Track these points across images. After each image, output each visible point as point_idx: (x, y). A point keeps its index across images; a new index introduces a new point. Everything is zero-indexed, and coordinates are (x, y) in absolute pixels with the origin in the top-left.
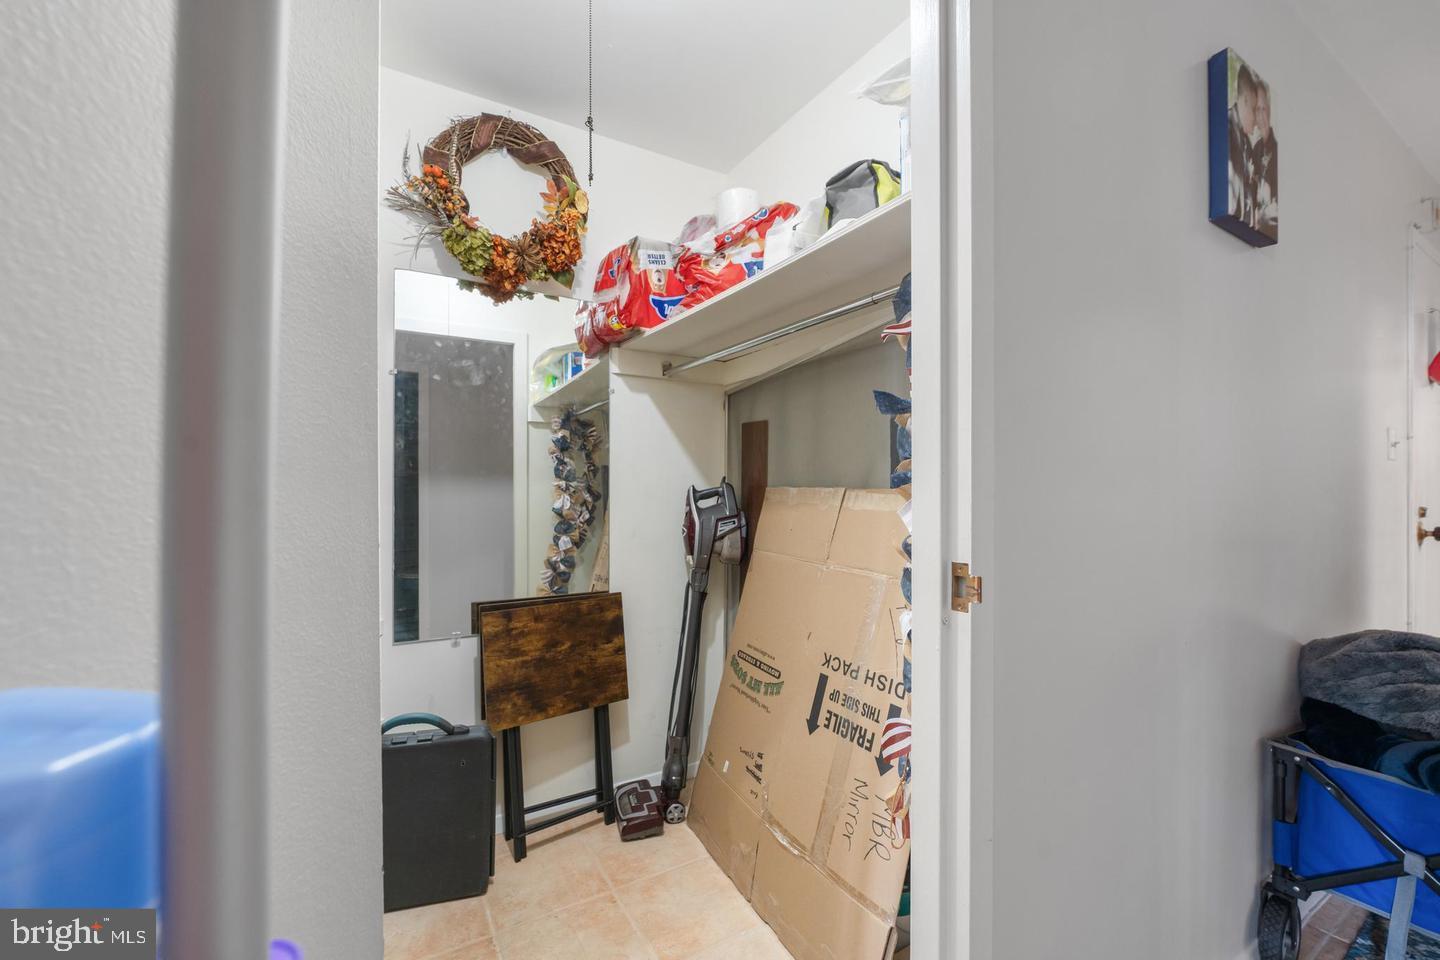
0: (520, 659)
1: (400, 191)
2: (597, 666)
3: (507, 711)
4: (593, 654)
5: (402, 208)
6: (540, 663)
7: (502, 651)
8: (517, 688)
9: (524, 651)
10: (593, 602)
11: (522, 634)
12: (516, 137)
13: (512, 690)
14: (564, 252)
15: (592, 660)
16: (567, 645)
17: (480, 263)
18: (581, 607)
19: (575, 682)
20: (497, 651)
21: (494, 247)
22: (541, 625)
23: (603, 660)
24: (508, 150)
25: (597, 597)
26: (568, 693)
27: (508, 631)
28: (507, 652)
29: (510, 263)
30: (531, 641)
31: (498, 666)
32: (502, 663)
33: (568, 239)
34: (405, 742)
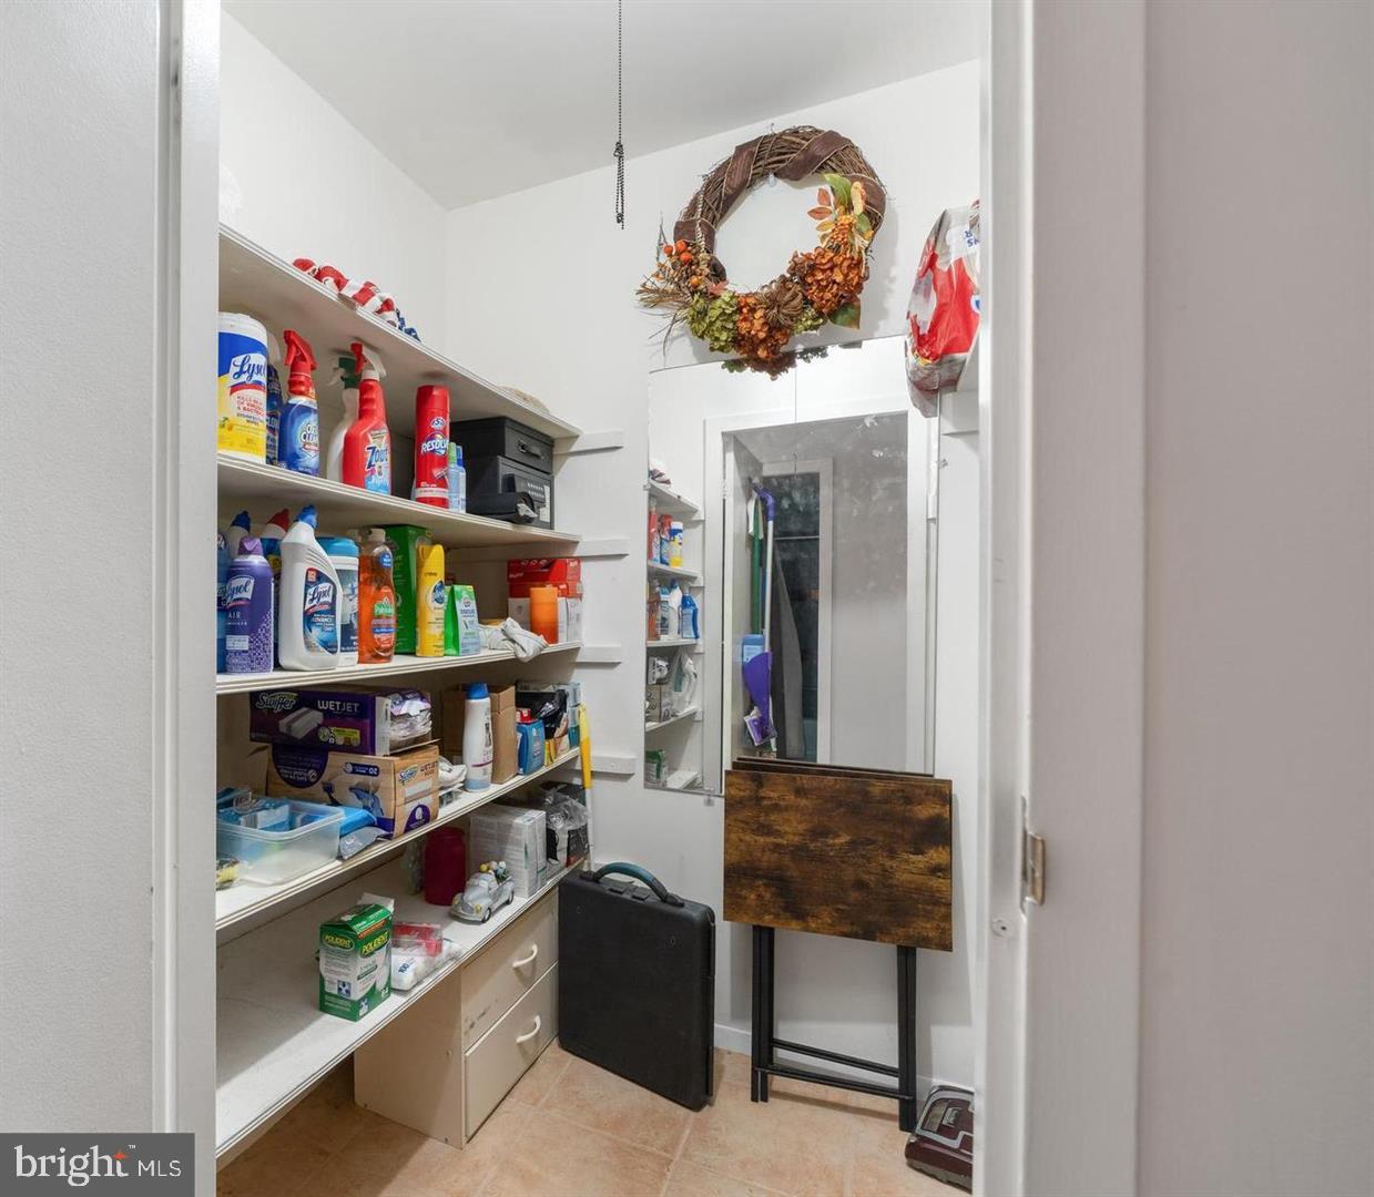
0: (771, 840)
1: (649, 285)
2: (895, 882)
3: (748, 901)
4: (888, 863)
5: (655, 304)
6: (798, 852)
7: (747, 823)
8: (765, 877)
9: (777, 830)
10: (893, 785)
11: (776, 807)
12: (780, 154)
13: (757, 877)
14: (834, 282)
15: (886, 873)
16: (844, 839)
17: (724, 336)
18: (871, 789)
19: (854, 896)
20: (742, 822)
21: (739, 310)
22: (803, 802)
23: (905, 877)
24: (775, 175)
25: (902, 779)
26: (842, 907)
27: (759, 799)
28: (755, 827)
29: (757, 324)
30: (788, 820)
31: (741, 840)
32: (747, 838)
33: (838, 260)
34: (620, 893)
